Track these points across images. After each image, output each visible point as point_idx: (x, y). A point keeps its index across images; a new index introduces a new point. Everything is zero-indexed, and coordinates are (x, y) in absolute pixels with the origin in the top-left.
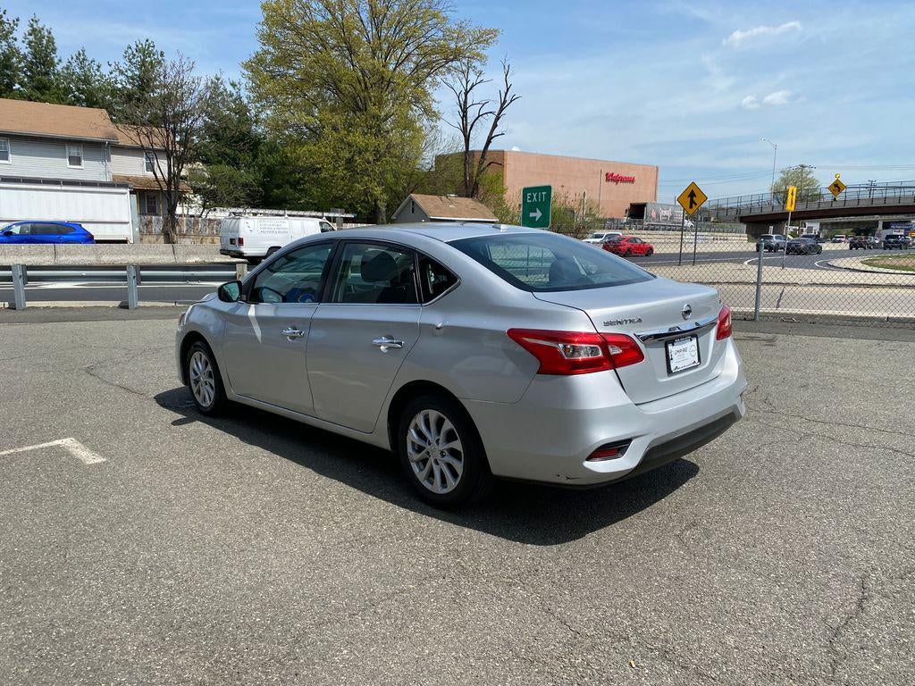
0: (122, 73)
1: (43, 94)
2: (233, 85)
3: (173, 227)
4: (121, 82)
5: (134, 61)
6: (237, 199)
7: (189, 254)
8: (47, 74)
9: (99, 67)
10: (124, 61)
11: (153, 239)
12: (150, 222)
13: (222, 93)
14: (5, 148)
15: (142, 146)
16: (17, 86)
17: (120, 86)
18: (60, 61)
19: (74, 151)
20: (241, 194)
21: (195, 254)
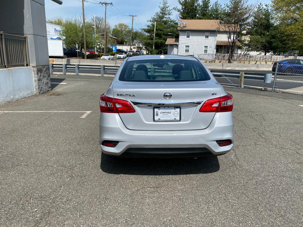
0: (228, 7)
1: (204, 17)
2: (266, 6)
3: (232, 58)
4: (227, 10)
5: (232, 2)
6: (258, 48)
7: (227, 66)
8: (206, 10)
9: (221, 6)
10: (229, 3)
11: (225, 61)
12: (225, 56)
13: (261, 9)
14: (189, 34)
15: (226, 31)
16: (198, 15)
17: (227, 11)
18: (210, 6)
19: (207, 34)
20: (259, 46)
21: (229, 67)
